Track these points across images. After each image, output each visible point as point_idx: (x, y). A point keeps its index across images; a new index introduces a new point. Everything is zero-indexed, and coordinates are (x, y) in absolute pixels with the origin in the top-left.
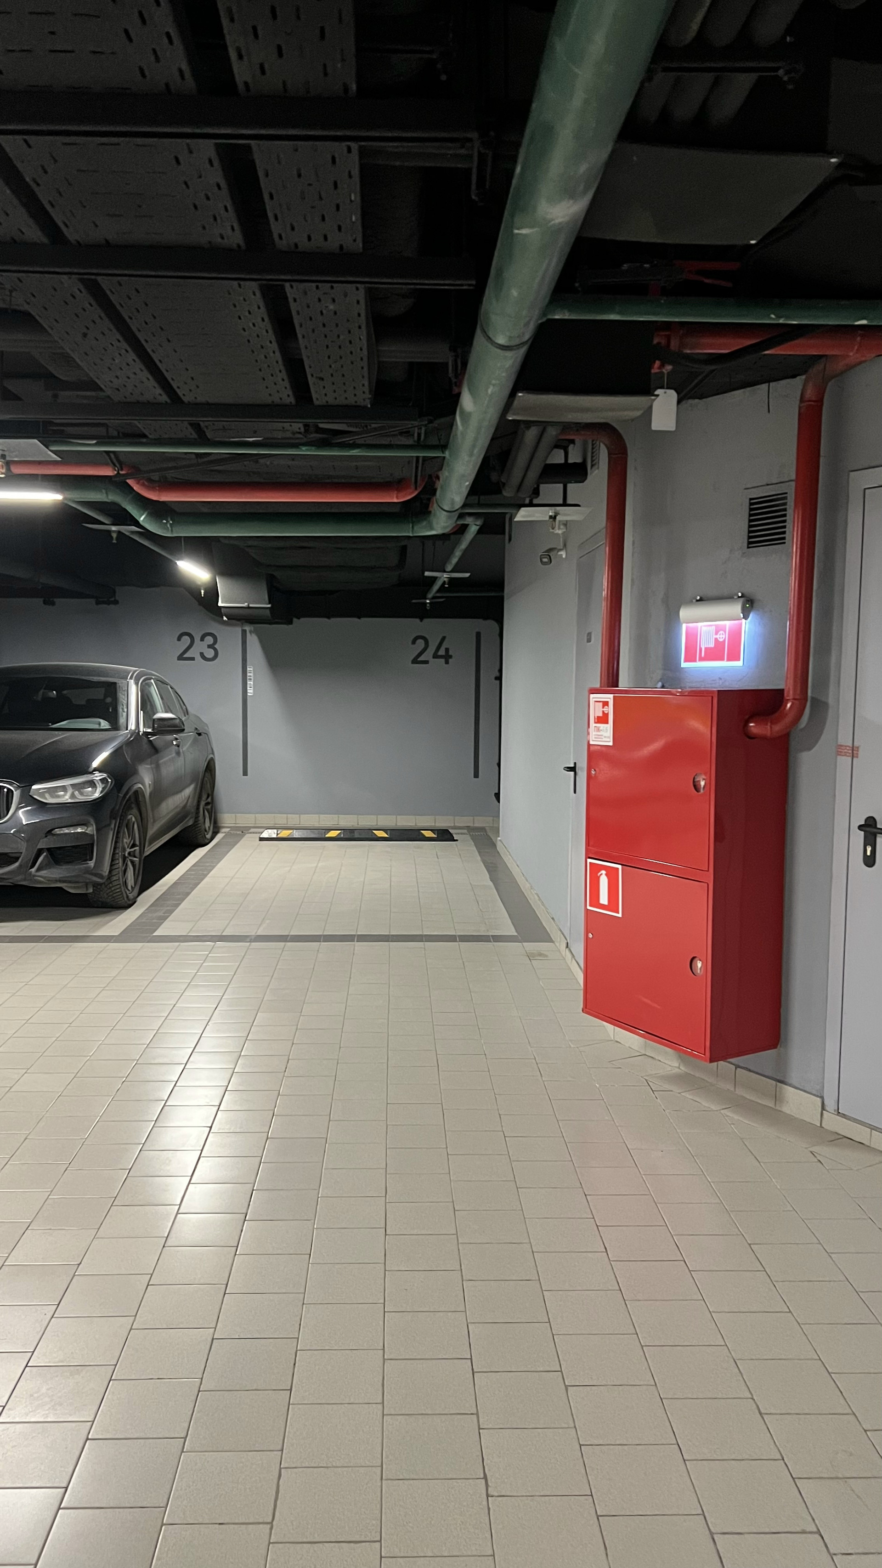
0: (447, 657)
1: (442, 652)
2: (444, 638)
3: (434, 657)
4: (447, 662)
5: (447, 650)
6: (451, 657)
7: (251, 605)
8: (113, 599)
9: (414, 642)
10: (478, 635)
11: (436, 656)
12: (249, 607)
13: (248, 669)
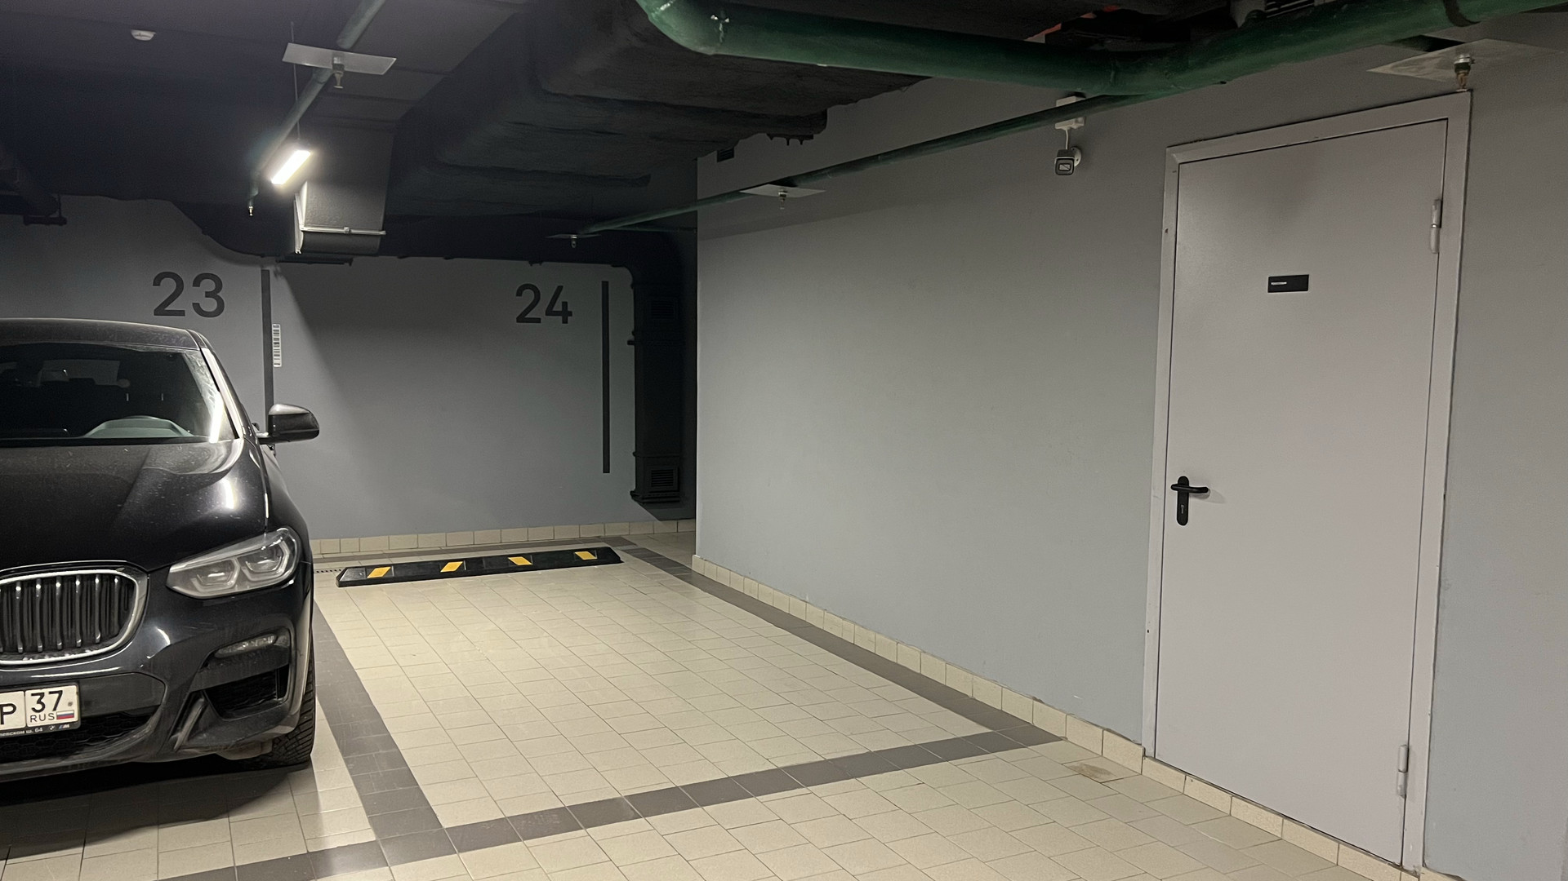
0: (565, 314)
1: (558, 307)
2: (560, 289)
3: (547, 314)
4: (565, 321)
5: (565, 304)
6: (570, 314)
7: (353, 231)
8: (55, 215)
9: (519, 293)
10: (605, 285)
11: (548, 313)
12: (349, 234)
13: (273, 329)
